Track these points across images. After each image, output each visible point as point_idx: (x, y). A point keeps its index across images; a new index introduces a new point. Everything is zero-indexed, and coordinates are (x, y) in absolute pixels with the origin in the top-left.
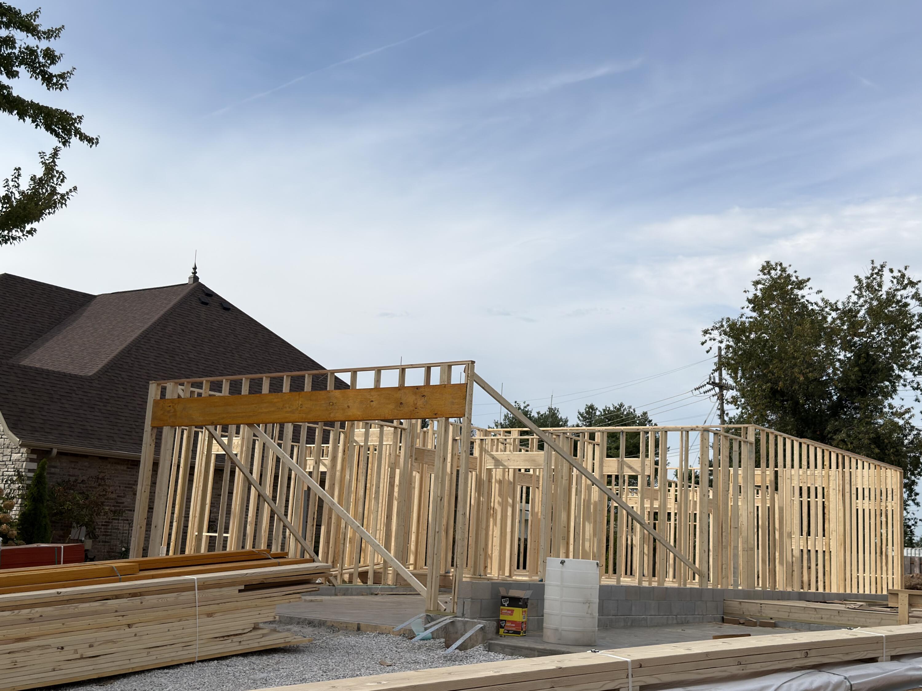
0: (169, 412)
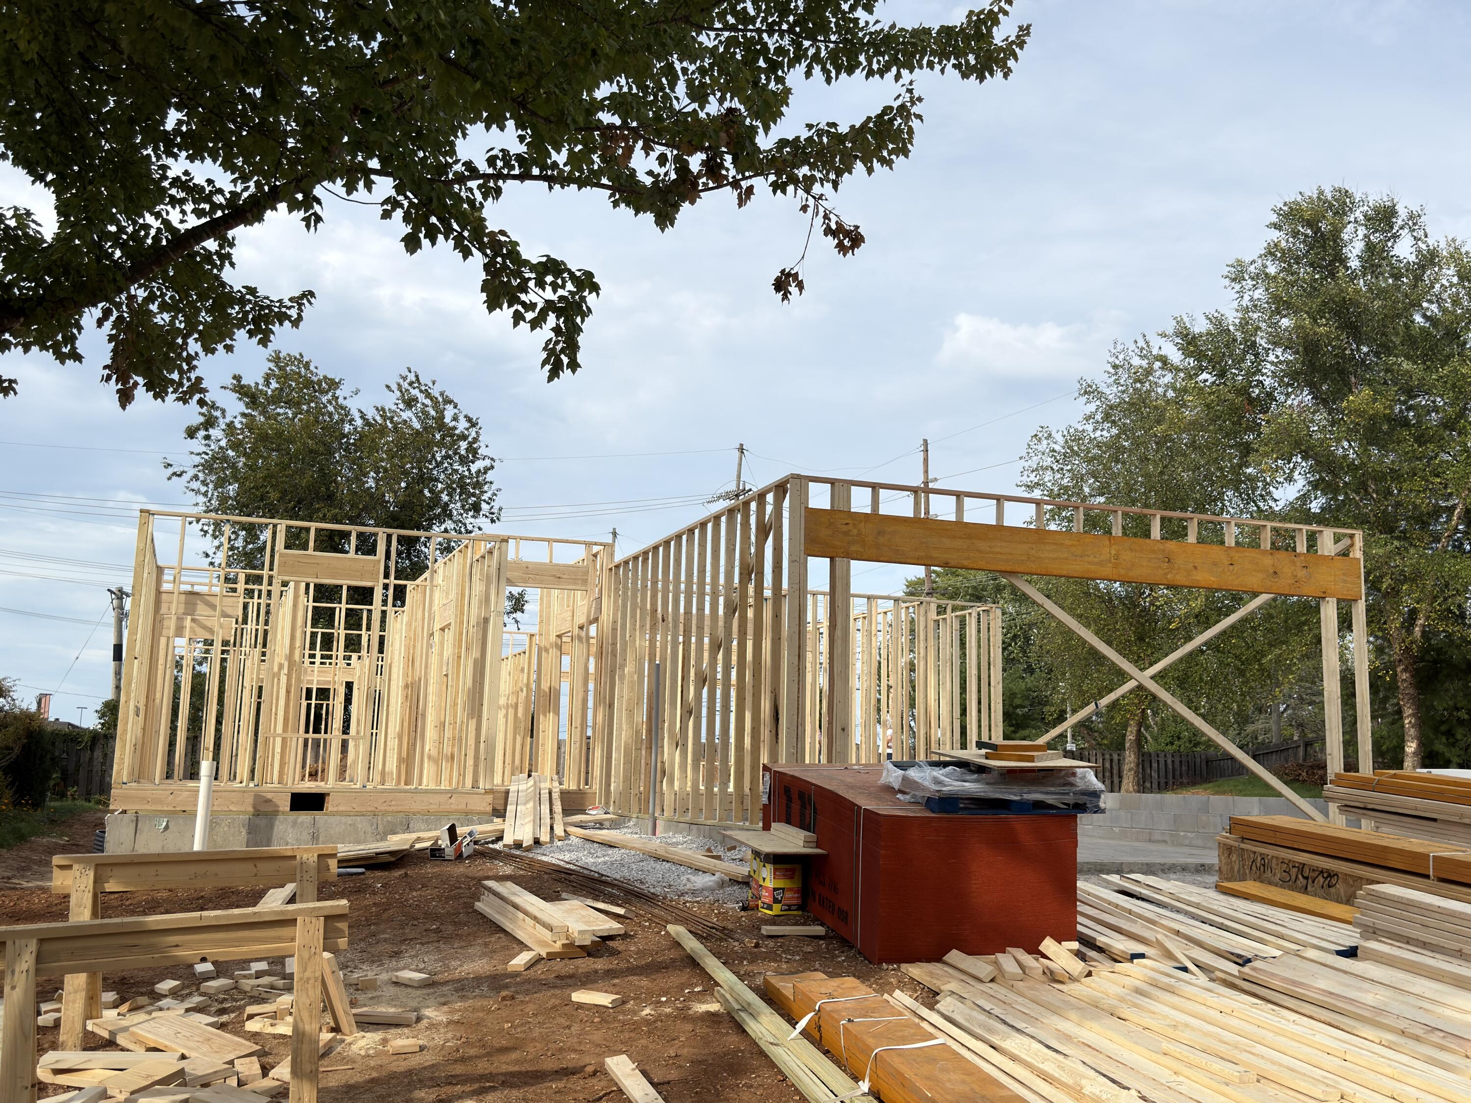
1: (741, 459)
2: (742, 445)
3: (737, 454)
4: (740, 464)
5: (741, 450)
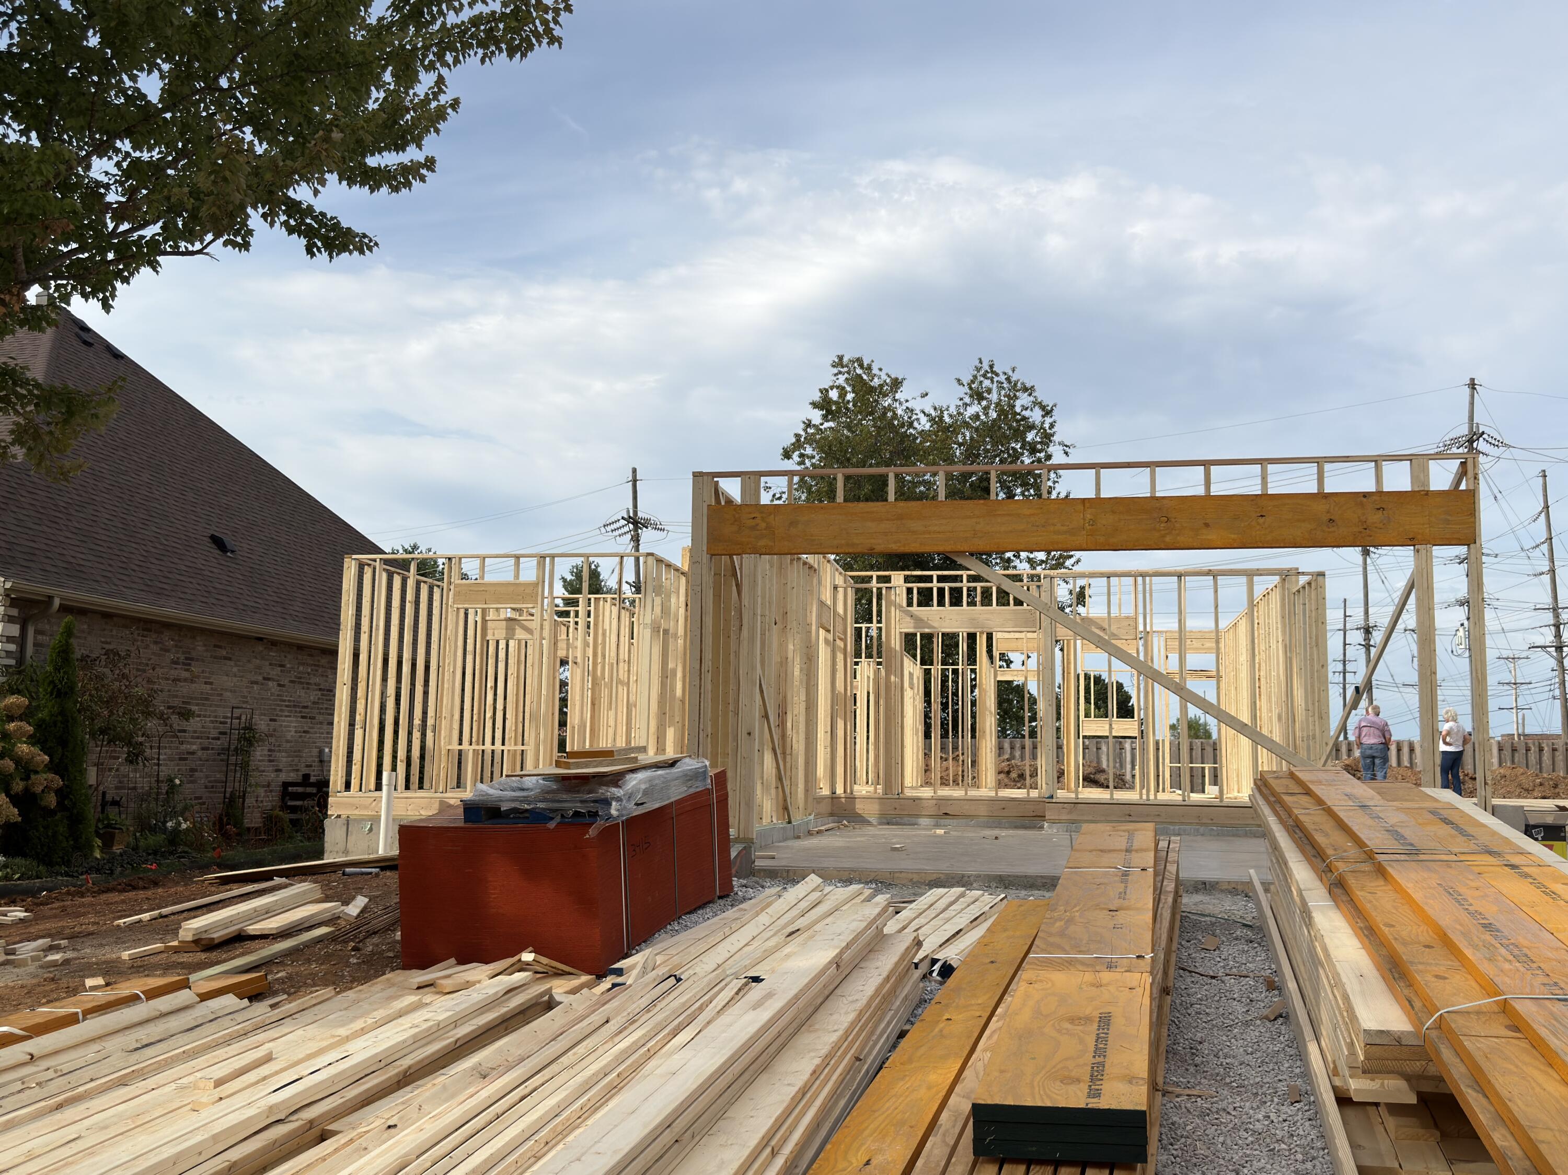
0: (753, 528)
1: (1472, 397)
2: (1473, 380)
3: (1467, 390)
4: (1472, 404)
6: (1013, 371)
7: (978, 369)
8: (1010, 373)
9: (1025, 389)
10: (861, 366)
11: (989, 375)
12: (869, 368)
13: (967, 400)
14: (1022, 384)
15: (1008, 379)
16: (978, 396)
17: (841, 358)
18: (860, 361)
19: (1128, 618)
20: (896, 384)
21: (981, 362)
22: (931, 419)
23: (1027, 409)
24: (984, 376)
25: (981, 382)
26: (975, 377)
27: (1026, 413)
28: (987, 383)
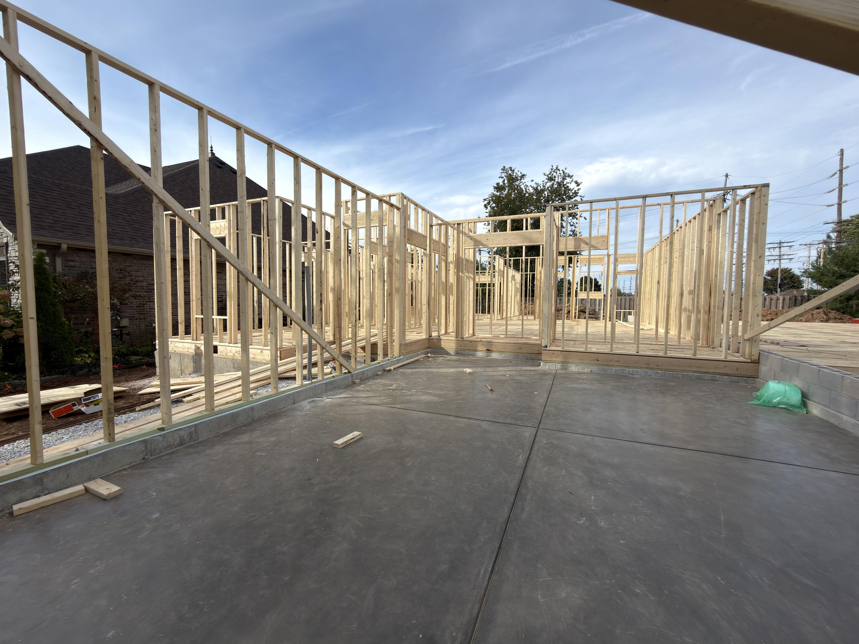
4: (726, 181)
5: (727, 176)
6: (566, 169)
7: (552, 169)
8: (564, 170)
9: (569, 176)
10: (511, 170)
11: (556, 171)
12: (513, 171)
13: (546, 181)
14: (568, 174)
15: (564, 172)
16: (551, 179)
17: (504, 167)
18: (511, 168)
19: (603, 236)
20: (523, 176)
21: (552, 166)
22: (534, 189)
23: (569, 183)
24: (554, 172)
25: (553, 174)
26: (551, 172)
27: (568, 185)
28: (555, 174)
